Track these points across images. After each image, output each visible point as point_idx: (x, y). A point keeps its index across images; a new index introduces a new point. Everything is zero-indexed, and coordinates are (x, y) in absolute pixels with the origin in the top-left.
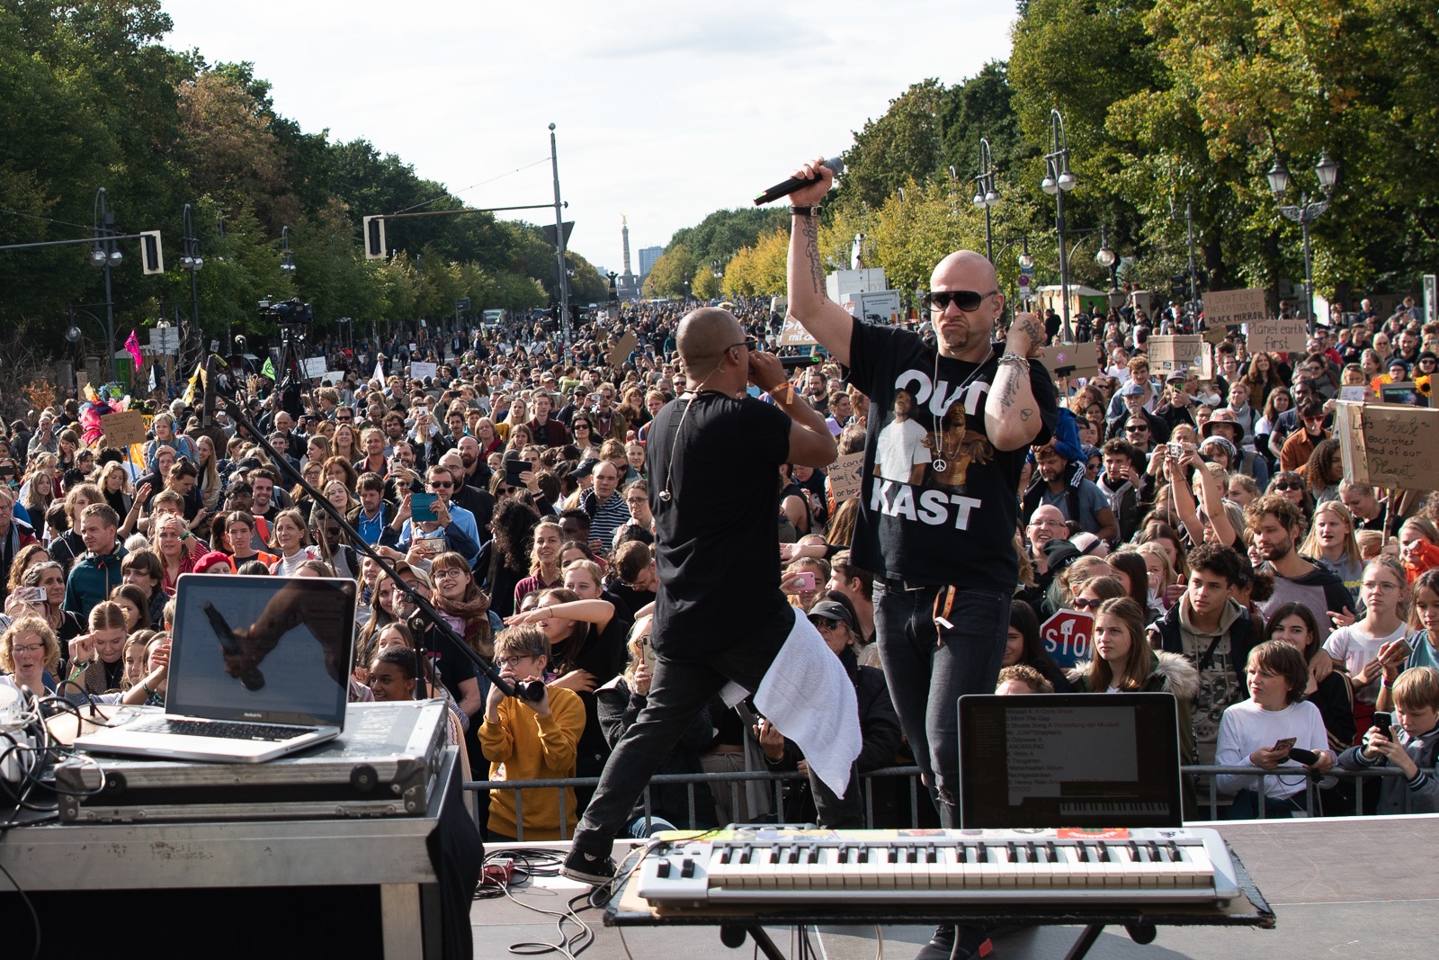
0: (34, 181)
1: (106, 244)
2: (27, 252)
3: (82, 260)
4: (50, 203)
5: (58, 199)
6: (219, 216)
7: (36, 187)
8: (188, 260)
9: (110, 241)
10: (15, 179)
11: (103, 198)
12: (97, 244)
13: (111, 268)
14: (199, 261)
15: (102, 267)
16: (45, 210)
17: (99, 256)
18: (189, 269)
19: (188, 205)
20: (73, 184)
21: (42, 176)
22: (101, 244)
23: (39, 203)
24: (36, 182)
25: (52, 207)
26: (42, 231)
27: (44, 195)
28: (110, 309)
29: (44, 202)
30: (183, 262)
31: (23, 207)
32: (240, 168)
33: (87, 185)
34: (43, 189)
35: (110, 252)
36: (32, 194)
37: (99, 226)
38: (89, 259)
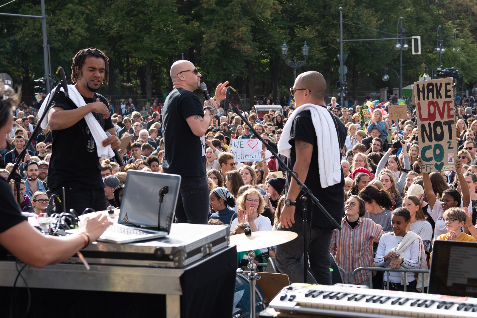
0: (373, 13)
1: (401, 41)
2: (369, 43)
3: (391, 47)
4: (379, 22)
5: (382, 21)
6: (454, 31)
7: (374, 15)
8: (438, 49)
9: (404, 40)
10: (365, 11)
11: (401, 21)
12: (398, 40)
13: (403, 51)
14: (443, 50)
15: (399, 50)
16: (377, 25)
17: (398, 46)
18: (439, 53)
19: (440, 26)
20: (390, 15)
21: (376, 11)
22: (399, 41)
23: (375, 22)
24: (374, 13)
25: (380, 24)
26: (375, 34)
27: (376, 19)
28: (401, 68)
29: (377, 22)
30: (436, 50)
31: (368, 24)
32: (467, 11)
33: (396, 16)
34: (377, 17)
35: (403, 44)
36: (372, 18)
37: (399, 33)
38: (394, 47)
